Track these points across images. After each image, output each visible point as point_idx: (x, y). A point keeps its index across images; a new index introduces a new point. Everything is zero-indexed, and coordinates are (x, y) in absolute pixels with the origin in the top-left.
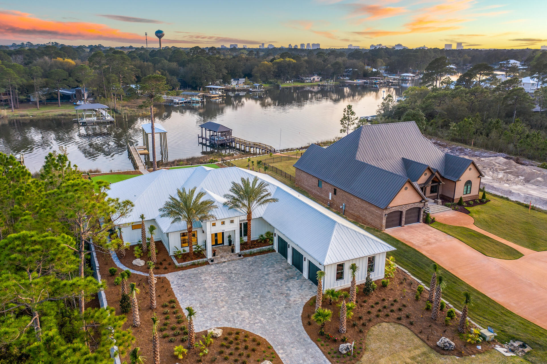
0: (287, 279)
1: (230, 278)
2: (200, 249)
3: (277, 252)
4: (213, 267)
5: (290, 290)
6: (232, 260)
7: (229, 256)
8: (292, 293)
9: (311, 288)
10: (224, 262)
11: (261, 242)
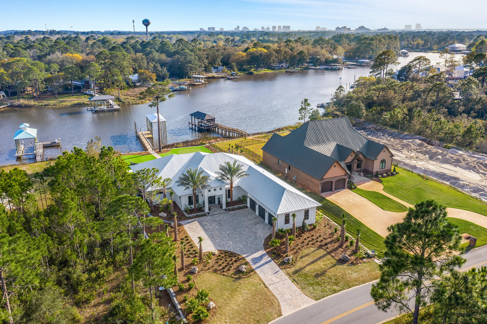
0: (256, 224)
1: (220, 223)
2: (200, 206)
3: (249, 208)
4: (209, 217)
5: (257, 230)
6: (221, 213)
7: (219, 211)
8: (258, 232)
9: (270, 229)
10: (216, 214)
11: (239, 202)
